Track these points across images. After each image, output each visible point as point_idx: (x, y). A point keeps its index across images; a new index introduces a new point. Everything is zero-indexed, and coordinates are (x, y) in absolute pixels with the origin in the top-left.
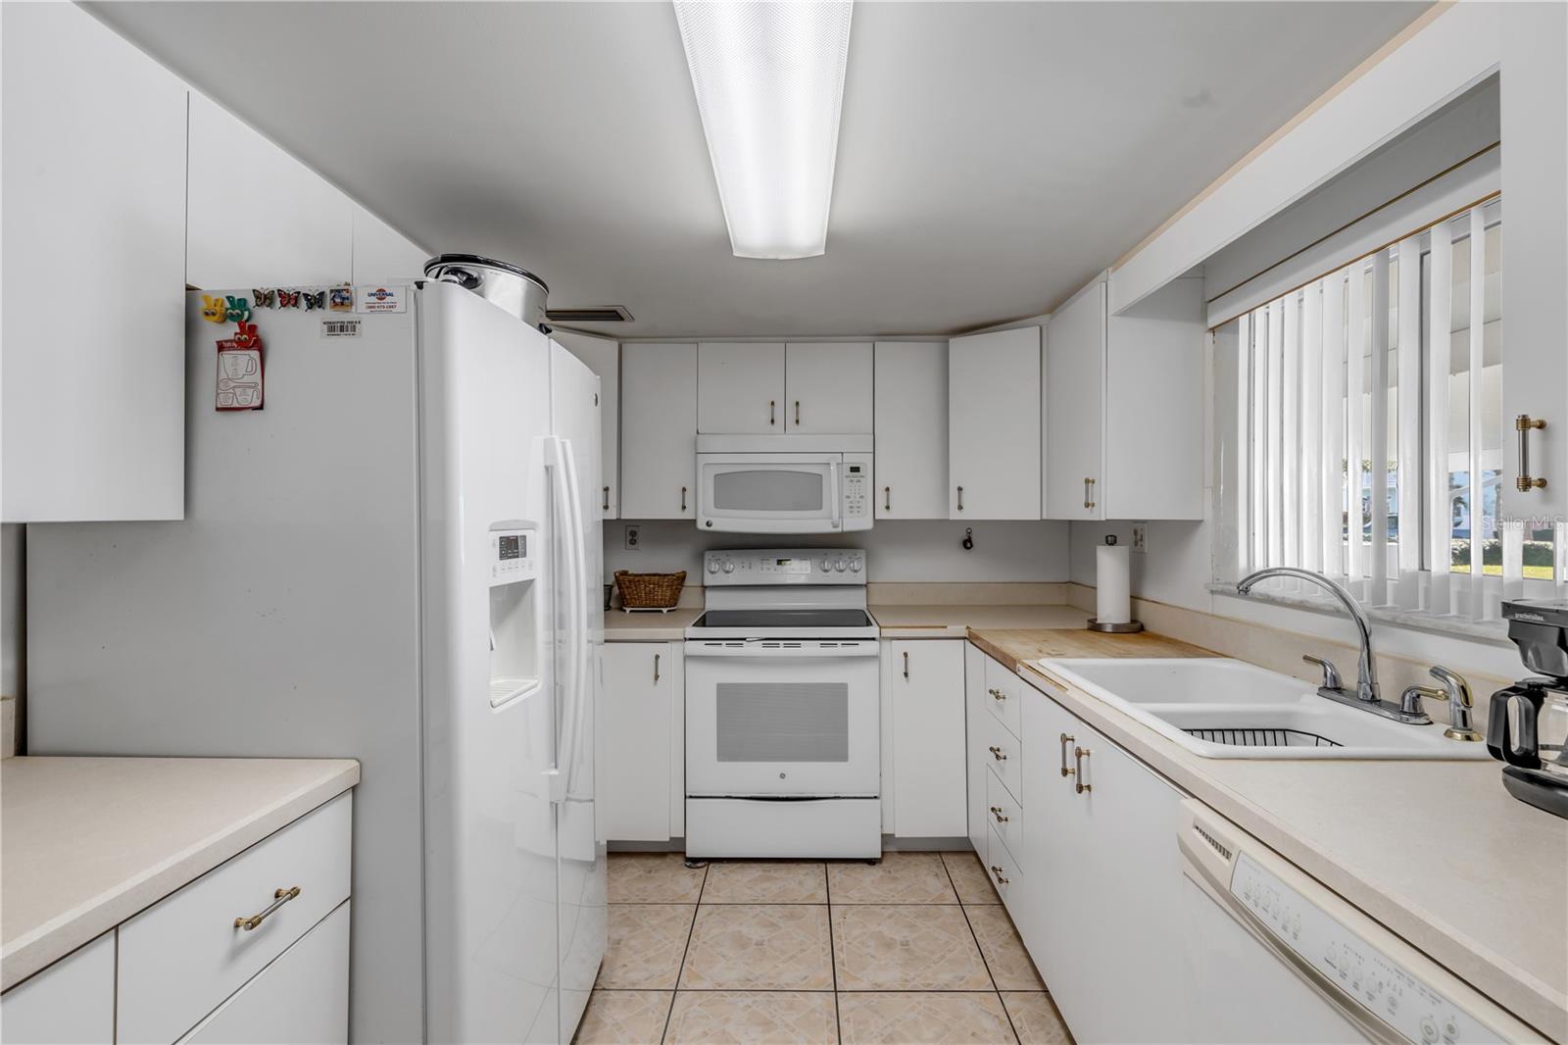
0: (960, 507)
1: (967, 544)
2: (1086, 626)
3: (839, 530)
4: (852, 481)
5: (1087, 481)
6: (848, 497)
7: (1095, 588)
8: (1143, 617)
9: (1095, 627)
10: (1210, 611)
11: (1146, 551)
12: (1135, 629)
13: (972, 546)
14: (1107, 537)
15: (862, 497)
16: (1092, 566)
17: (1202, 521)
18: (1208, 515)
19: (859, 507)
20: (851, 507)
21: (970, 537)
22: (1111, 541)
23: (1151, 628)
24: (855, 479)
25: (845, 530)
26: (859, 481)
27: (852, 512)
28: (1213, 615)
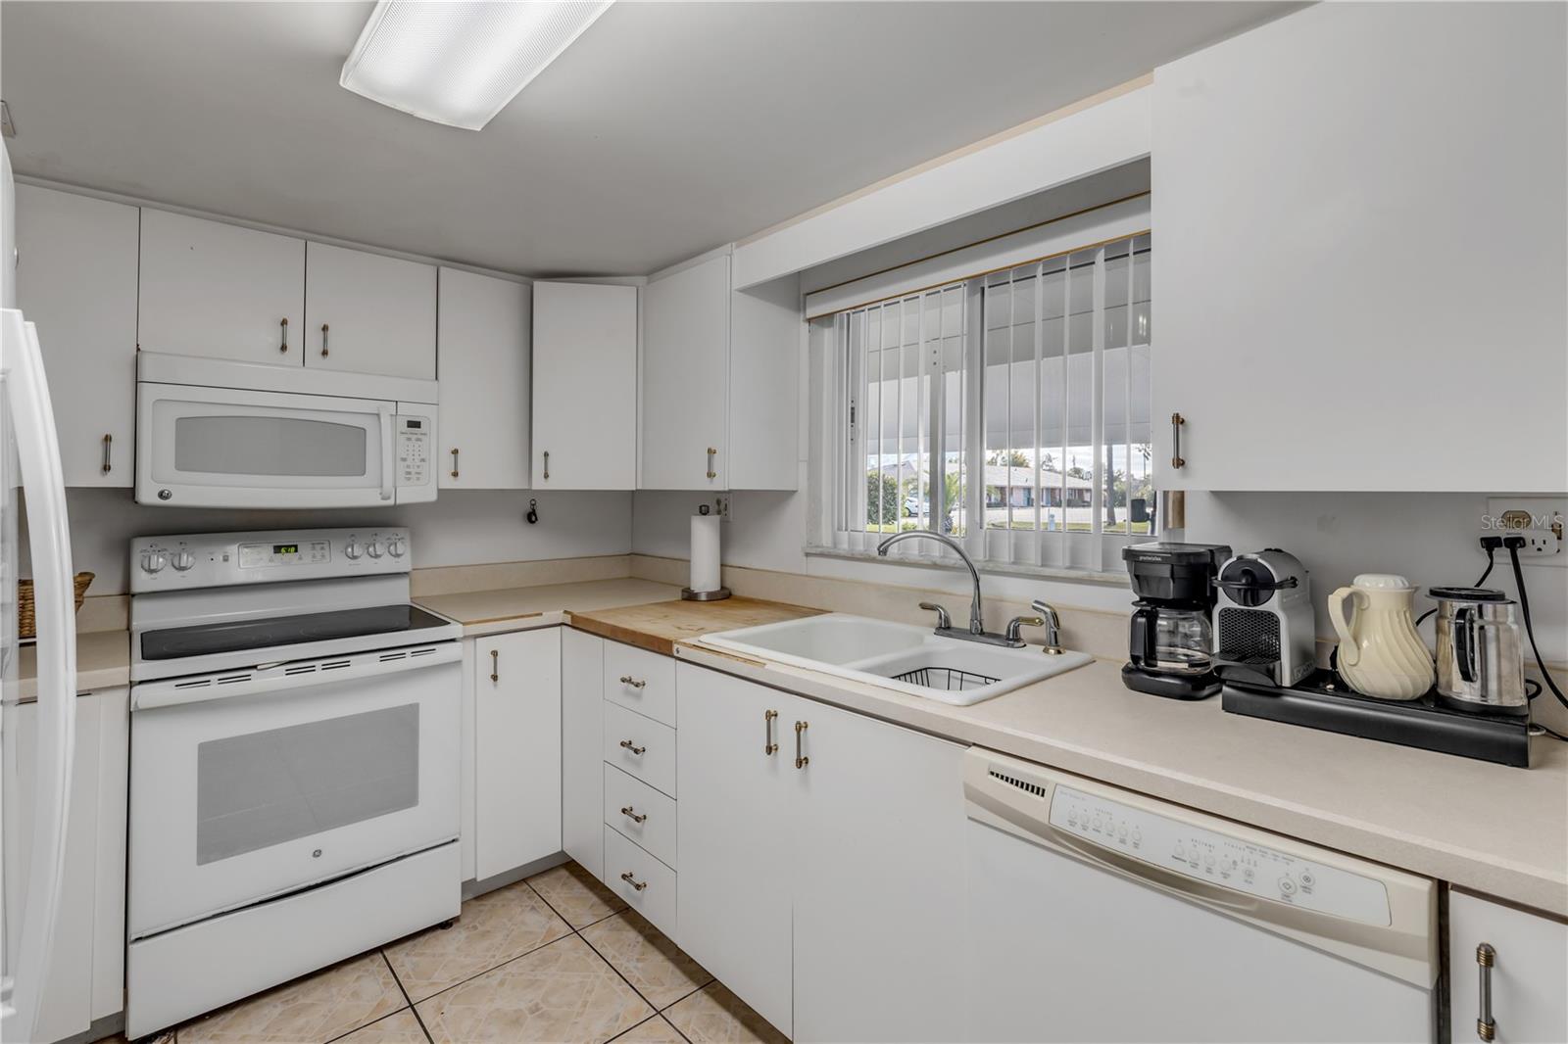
0: (546, 476)
1: (531, 517)
2: (679, 596)
3: (391, 502)
4: (409, 439)
5: (709, 451)
6: (404, 460)
7: (689, 561)
8: (728, 584)
9: (690, 597)
10: (805, 573)
11: (731, 520)
12: (724, 596)
13: (536, 519)
14: (701, 507)
15: (423, 460)
16: (685, 537)
17: (795, 492)
18: (802, 486)
19: (419, 473)
20: (409, 473)
21: (534, 510)
22: (704, 511)
23: (738, 592)
24: (414, 437)
25: (398, 502)
26: (418, 440)
27: (409, 479)
28: (807, 576)
